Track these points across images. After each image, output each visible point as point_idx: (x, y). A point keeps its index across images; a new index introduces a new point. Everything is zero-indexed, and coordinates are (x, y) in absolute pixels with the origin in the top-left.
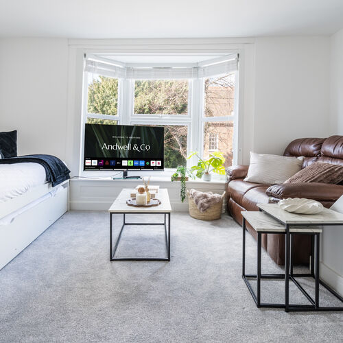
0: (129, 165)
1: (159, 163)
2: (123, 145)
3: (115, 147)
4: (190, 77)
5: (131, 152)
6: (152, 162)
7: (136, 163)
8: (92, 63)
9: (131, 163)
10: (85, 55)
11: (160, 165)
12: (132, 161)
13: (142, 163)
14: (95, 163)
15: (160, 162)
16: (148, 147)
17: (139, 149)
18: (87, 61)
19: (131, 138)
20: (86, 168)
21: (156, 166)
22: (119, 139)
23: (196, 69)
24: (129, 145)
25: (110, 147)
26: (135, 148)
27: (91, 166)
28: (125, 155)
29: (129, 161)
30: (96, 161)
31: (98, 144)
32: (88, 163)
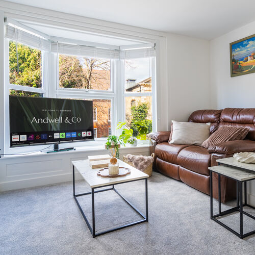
0: (61, 137)
1: (89, 134)
2: (54, 118)
3: (45, 121)
4: (113, 58)
5: (63, 124)
6: (83, 133)
7: (69, 135)
8: (14, 30)
9: (62, 135)
10: (5, 19)
11: (91, 135)
12: (64, 134)
13: (74, 135)
14: (24, 138)
15: (91, 132)
16: (79, 120)
17: (71, 121)
18: (7, 26)
19: (62, 111)
20: (13, 144)
21: (87, 137)
22: (50, 113)
23: (117, 52)
24: (61, 118)
25: (40, 121)
26: (67, 121)
27: (20, 142)
28: (56, 128)
29: (61, 134)
30: (25, 136)
31: (26, 118)
32: (16, 138)
